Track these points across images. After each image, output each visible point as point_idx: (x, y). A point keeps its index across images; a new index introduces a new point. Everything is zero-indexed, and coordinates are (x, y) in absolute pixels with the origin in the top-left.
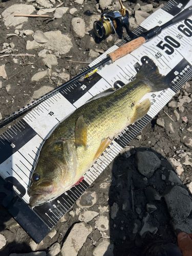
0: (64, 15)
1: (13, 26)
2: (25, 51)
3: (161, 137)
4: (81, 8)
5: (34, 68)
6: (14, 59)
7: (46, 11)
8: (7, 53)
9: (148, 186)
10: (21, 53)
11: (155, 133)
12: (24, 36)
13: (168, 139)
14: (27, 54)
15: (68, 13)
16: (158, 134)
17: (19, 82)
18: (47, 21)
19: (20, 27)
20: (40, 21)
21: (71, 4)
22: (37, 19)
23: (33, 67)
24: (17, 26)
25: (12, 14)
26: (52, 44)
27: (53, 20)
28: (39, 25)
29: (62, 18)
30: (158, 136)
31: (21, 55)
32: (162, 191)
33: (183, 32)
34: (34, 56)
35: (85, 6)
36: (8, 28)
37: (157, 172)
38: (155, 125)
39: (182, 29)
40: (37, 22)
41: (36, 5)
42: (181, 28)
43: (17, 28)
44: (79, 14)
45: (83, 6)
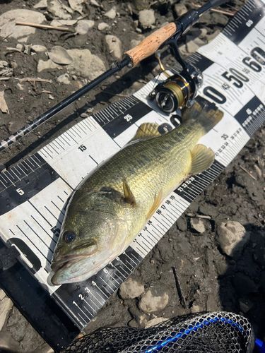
0: (89, 30)
1: (13, 38)
2: (36, 73)
3: (242, 202)
4: (113, 24)
5: (53, 98)
6: (19, 84)
7: (63, 22)
8: (5, 76)
9: (236, 272)
10: (28, 76)
11: (234, 196)
12: (33, 54)
13: (252, 203)
14: (39, 79)
15: (95, 28)
16: (238, 196)
17: (30, 117)
18: (66, 36)
19: (25, 40)
20: (56, 35)
21: (99, 18)
22: (50, 32)
23: (51, 97)
24: (20, 38)
25: (11, 20)
26: (77, 68)
27: (74, 36)
28: (53, 40)
29: (87, 35)
30: (239, 200)
31: (29, 79)
32: (257, 278)
33: (250, 66)
34: (51, 81)
35: (118, 22)
36: (6, 40)
37: (246, 251)
38: (233, 185)
39: (248, 62)
40: (50, 36)
41: (47, 12)
42: (246, 61)
43: (19, 41)
44: (112, 31)
45: (116, 22)
